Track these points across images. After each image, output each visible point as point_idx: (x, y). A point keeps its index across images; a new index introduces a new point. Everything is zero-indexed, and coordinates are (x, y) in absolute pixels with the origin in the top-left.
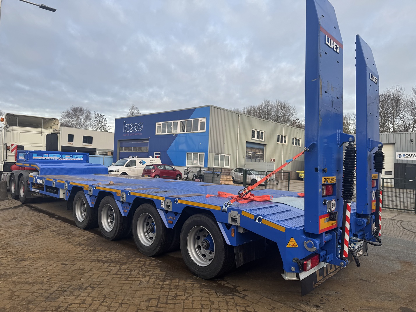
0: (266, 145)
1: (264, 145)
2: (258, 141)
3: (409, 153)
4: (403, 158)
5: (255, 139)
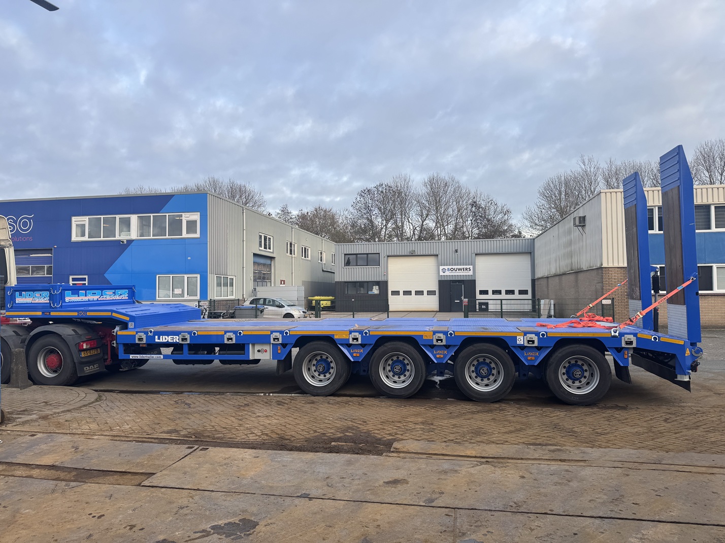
0: (274, 258)
1: (272, 258)
2: (266, 251)
3: (454, 267)
4: (447, 273)
5: (263, 248)
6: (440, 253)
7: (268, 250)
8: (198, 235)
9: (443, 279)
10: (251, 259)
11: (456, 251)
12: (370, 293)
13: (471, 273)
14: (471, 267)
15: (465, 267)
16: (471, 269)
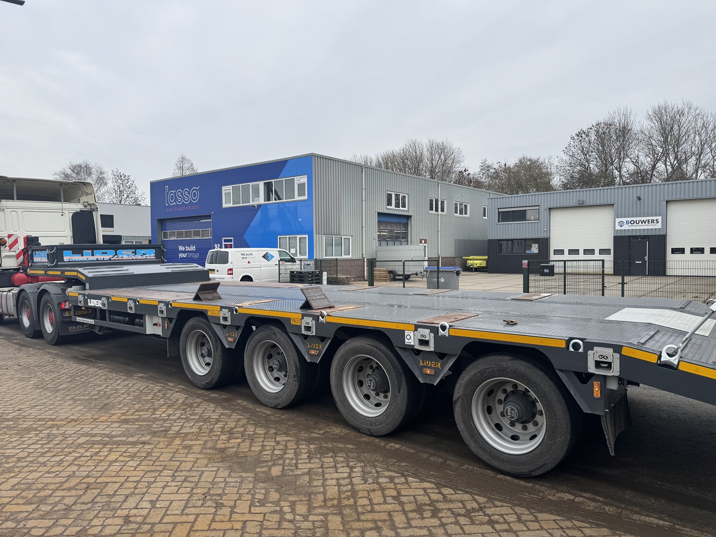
0: (411, 216)
1: (408, 217)
2: (398, 210)
3: (634, 219)
4: (626, 227)
5: (393, 207)
6: (616, 202)
7: (401, 208)
8: (305, 198)
9: (619, 235)
10: (375, 219)
11: (639, 199)
12: (528, 252)
13: (659, 226)
14: (660, 218)
15: (651, 218)
16: (660, 221)
